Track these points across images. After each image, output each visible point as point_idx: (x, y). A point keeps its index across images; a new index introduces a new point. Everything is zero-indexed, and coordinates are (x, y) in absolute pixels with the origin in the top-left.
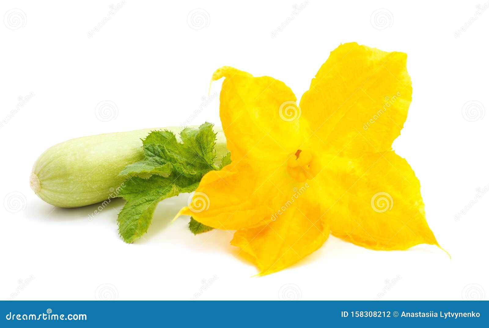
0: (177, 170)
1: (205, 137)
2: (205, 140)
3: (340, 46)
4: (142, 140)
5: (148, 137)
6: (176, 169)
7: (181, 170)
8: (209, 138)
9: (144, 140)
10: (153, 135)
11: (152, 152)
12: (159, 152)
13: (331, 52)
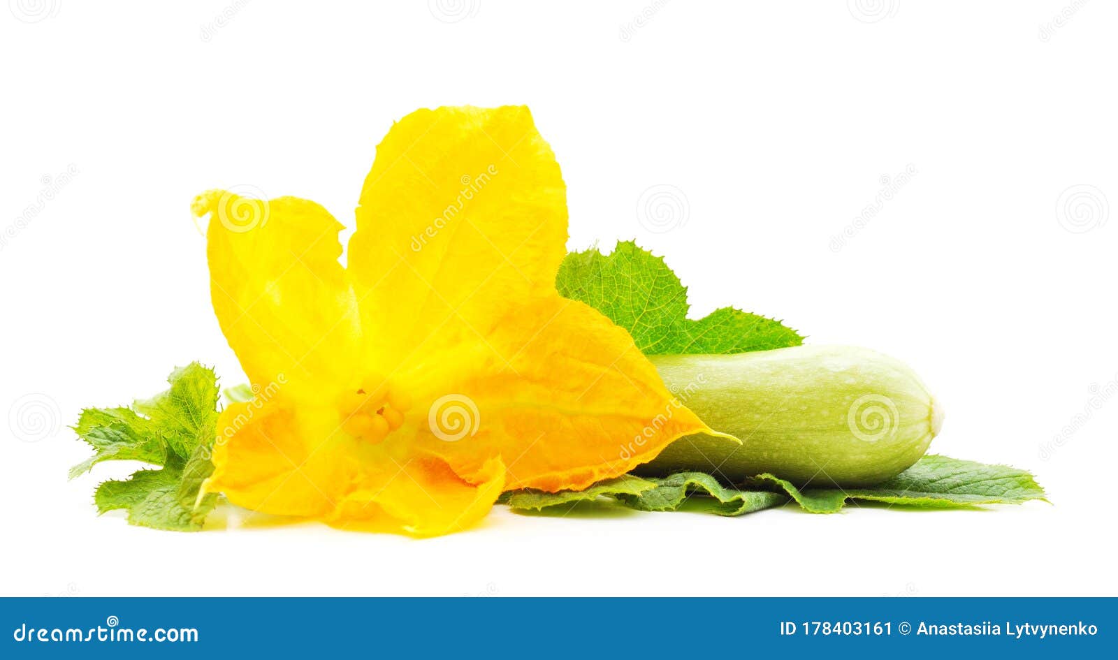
0: (175, 450)
1: (191, 388)
2: (193, 393)
3: (393, 126)
4: (74, 428)
5: (81, 421)
6: (173, 447)
7: (182, 449)
8: (201, 384)
9: (77, 426)
10: (87, 417)
11: (104, 439)
12: (118, 435)
13: (377, 147)
